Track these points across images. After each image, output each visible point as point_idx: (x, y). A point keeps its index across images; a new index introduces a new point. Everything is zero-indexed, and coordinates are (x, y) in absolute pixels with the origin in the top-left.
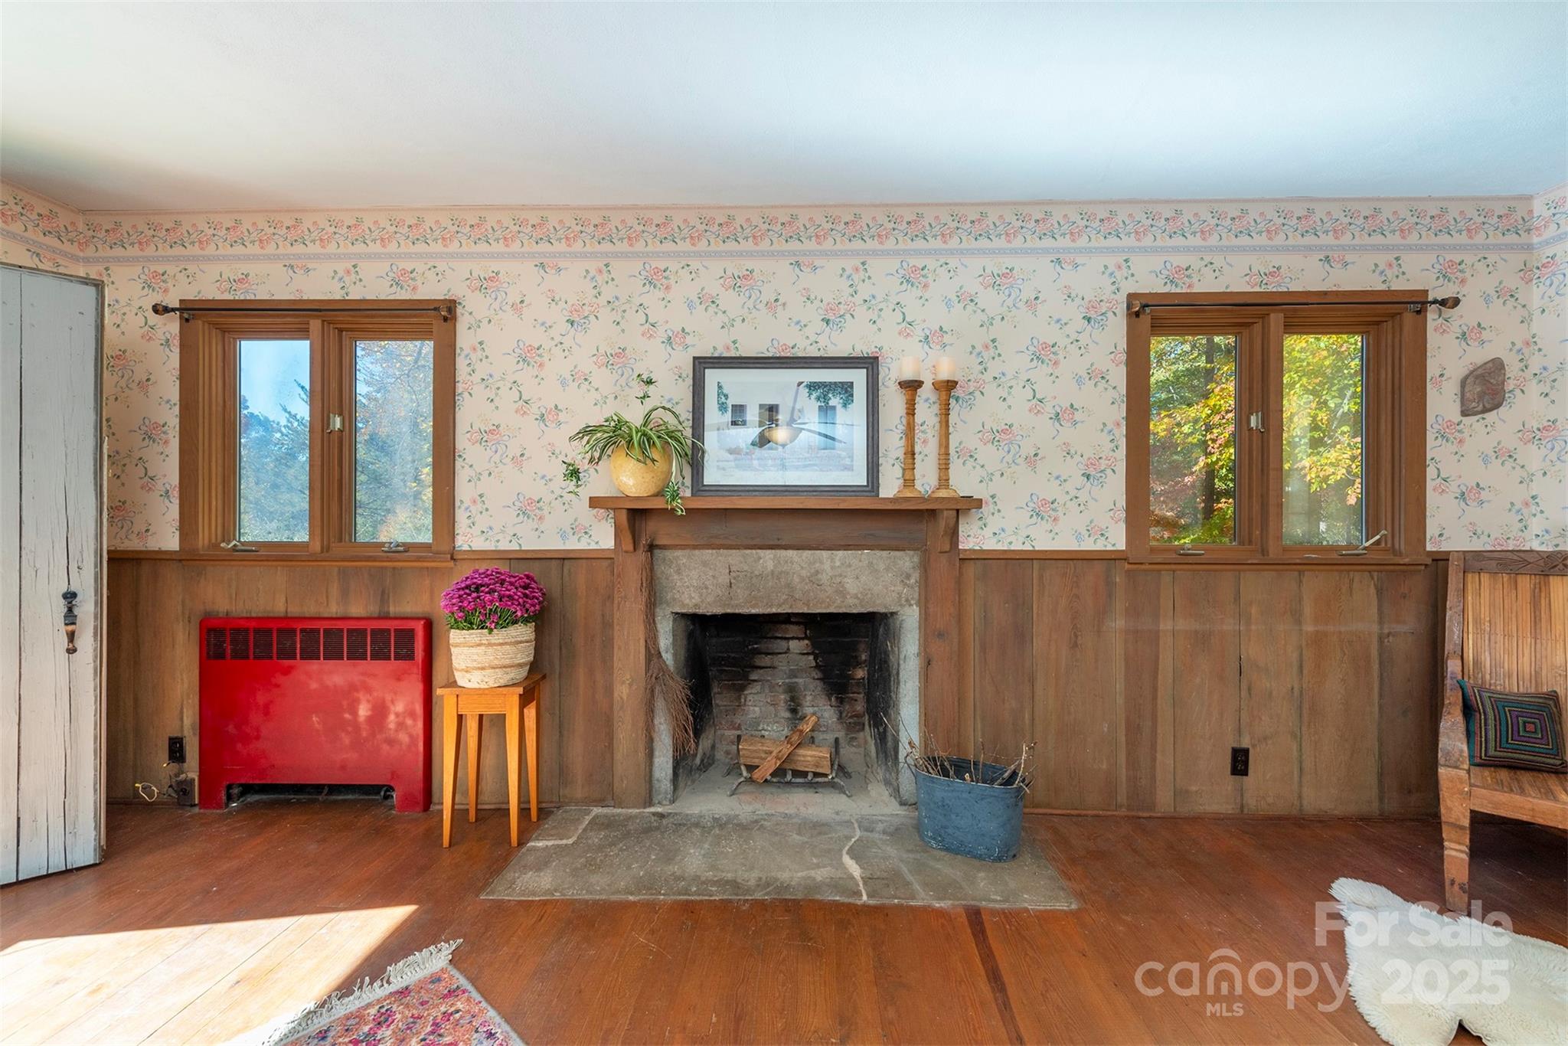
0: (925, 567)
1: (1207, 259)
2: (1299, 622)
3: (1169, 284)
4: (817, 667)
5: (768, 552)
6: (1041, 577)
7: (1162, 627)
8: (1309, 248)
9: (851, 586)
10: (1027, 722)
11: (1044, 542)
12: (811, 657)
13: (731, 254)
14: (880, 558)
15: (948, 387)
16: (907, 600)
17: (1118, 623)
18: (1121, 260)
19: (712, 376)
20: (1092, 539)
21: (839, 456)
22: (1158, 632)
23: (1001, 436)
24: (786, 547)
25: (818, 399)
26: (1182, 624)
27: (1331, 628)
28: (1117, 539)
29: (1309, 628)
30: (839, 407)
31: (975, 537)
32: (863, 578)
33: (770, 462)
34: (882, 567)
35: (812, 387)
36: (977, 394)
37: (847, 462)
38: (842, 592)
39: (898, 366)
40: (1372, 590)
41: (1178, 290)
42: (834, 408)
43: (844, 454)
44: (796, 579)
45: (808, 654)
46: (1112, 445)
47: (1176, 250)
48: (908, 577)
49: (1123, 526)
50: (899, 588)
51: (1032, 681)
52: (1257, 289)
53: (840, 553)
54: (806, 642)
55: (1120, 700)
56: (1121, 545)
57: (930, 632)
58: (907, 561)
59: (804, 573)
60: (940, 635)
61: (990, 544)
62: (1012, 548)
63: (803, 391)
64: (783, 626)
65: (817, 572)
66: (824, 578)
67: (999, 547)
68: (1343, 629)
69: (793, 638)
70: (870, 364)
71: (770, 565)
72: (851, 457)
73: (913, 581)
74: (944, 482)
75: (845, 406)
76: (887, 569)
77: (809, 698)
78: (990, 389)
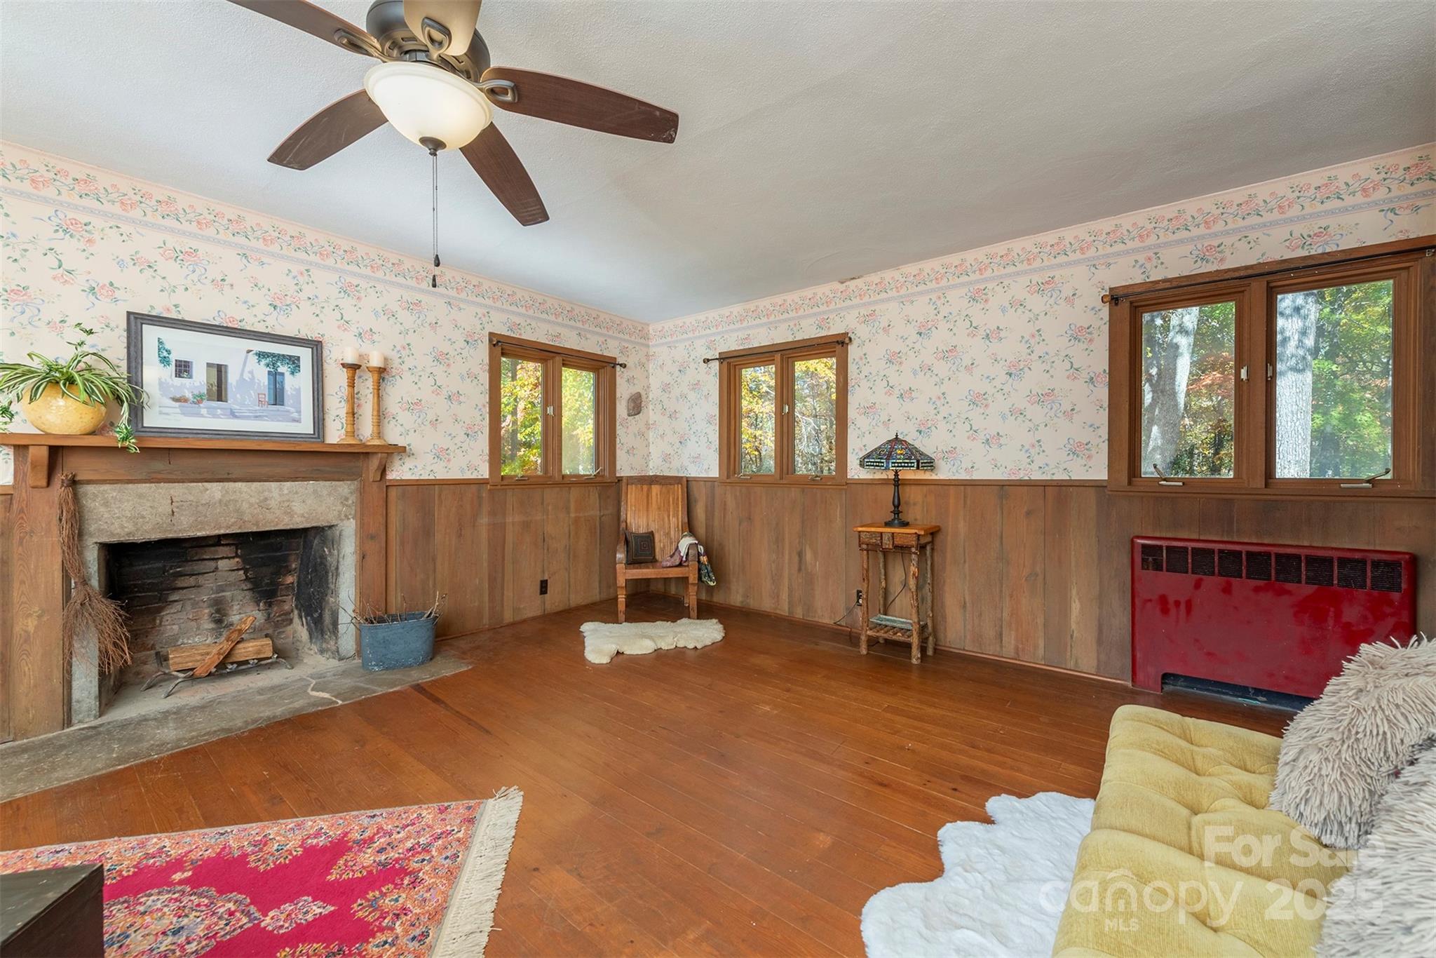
0: (362, 492)
1: (528, 322)
2: (568, 513)
3: (510, 331)
4: (247, 579)
5: (215, 484)
6: (440, 496)
7: (507, 521)
8: (572, 327)
9: (298, 508)
10: (431, 586)
11: (441, 474)
12: (241, 572)
13: (172, 231)
14: (323, 487)
15: (382, 373)
16: (346, 516)
17: (484, 520)
18: (485, 311)
19: (151, 334)
20: (470, 472)
21: (288, 411)
22: (505, 523)
23: (414, 406)
24: (235, 481)
25: (268, 365)
26: (518, 518)
27: (581, 515)
28: (484, 472)
29: (573, 515)
30: (287, 375)
31: (400, 471)
32: (309, 502)
33: (219, 411)
34: (325, 492)
35: (261, 355)
36: (398, 378)
37: (295, 415)
38: (290, 513)
39: (341, 350)
40: (597, 495)
41: (514, 336)
42: (282, 374)
43: (292, 410)
44: (245, 506)
45: (238, 570)
46: (481, 418)
47: (513, 313)
48: (347, 499)
49: (487, 465)
50: (340, 507)
51: (434, 560)
53: (288, 484)
54: (237, 560)
55: (485, 564)
56: (486, 476)
57: (365, 536)
58: (345, 488)
59: (253, 500)
60: (372, 537)
62: (422, 478)
63: (253, 358)
64: (213, 549)
65: (266, 499)
66: (273, 503)
67: (413, 477)
68: (586, 514)
69: (222, 558)
70: (316, 346)
71: (218, 495)
72: (299, 412)
73: (350, 502)
74: (379, 435)
75: (292, 373)
76: (329, 494)
77: (235, 607)
78: (406, 375)
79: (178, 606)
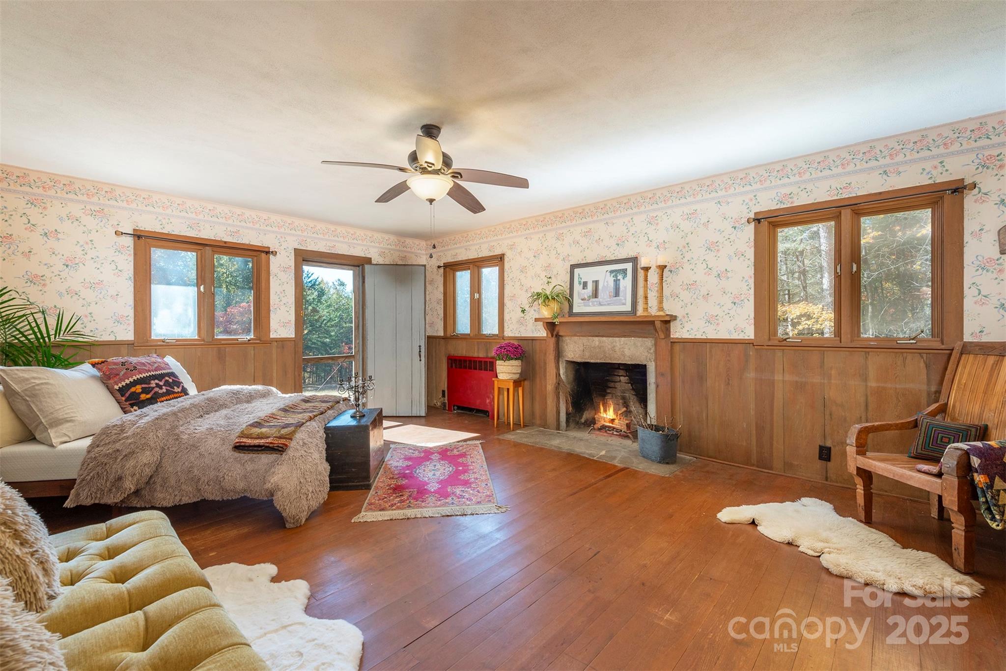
0: (656, 345)
1: (802, 187)
2: (866, 380)
3: (779, 204)
4: (633, 389)
5: (596, 338)
6: (710, 351)
7: (776, 378)
8: (872, 168)
9: (627, 352)
10: (704, 418)
11: (712, 335)
12: (630, 385)
13: (583, 224)
14: (639, 341)
15: (662, 268)
16: (650, 359)
17: (751, 375)
18: (752, 196)
19: (577, 271)
20: (737, 333)
21: (621, 299)
22: (774, 380)
23: (690, 286)
24: (603, 336)
25: (613, 277)
26: (788, 377)
27: (889, 385)
28: (749, 333)
29: (873, 384)
30: (621, 279)
31: (678, 332)
32: (632, 350)
33: (595, 303)
34: (639, 345)
35: (612, 272)
36: (680, 268)
37: (624, 301)
38: (624, 355)
39: (643, 262)
40: (922, 365)
41: (785, 206)
42: (619, 280)
43: (623, 298)
44: (607, 349)
45: (628, 383)
46: (748, 288)
47: (784, 185)
48: (650, 349)
49: (753, 327)
50: (646, 354)
51: (707, 399)
52: (835, 198)
53: (623, 339)
54: (627, 378)
55: (752, 413)
56: (752, 337)
57: (659, 374)
58: (649, 342)
59: (609, 347)
60: (663, 375)
61: (686, 335)
62: (696, 337)
63: (608, 274)
64: (618, 370)
65: (614, 347)
66: (617, 349)
67: (690, 337)
68: (898, 386)
69: (622, 376)
70: (634, 260)
71: (597, 343)
72: (625, 299)
73: (652, 351)
74: (661, 309)
75: (623, 278)
76: (641, 346)
77: (632, 403)
78: (686, 265)
79: (610, 396)
